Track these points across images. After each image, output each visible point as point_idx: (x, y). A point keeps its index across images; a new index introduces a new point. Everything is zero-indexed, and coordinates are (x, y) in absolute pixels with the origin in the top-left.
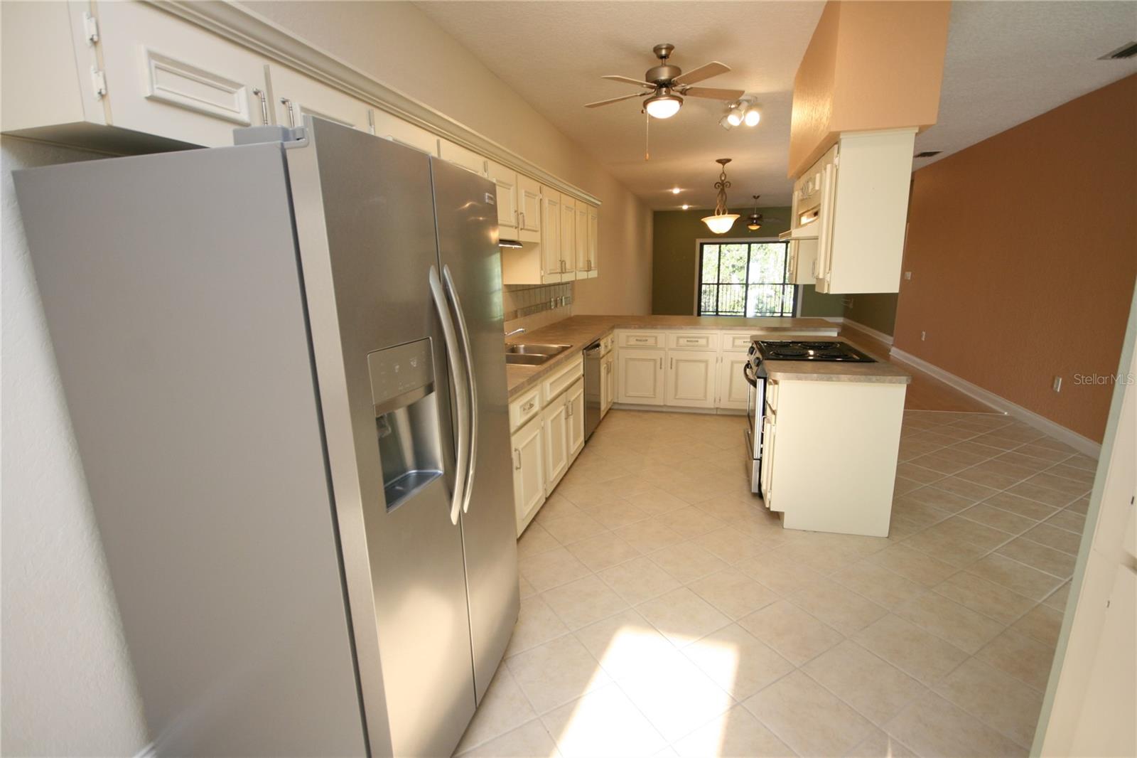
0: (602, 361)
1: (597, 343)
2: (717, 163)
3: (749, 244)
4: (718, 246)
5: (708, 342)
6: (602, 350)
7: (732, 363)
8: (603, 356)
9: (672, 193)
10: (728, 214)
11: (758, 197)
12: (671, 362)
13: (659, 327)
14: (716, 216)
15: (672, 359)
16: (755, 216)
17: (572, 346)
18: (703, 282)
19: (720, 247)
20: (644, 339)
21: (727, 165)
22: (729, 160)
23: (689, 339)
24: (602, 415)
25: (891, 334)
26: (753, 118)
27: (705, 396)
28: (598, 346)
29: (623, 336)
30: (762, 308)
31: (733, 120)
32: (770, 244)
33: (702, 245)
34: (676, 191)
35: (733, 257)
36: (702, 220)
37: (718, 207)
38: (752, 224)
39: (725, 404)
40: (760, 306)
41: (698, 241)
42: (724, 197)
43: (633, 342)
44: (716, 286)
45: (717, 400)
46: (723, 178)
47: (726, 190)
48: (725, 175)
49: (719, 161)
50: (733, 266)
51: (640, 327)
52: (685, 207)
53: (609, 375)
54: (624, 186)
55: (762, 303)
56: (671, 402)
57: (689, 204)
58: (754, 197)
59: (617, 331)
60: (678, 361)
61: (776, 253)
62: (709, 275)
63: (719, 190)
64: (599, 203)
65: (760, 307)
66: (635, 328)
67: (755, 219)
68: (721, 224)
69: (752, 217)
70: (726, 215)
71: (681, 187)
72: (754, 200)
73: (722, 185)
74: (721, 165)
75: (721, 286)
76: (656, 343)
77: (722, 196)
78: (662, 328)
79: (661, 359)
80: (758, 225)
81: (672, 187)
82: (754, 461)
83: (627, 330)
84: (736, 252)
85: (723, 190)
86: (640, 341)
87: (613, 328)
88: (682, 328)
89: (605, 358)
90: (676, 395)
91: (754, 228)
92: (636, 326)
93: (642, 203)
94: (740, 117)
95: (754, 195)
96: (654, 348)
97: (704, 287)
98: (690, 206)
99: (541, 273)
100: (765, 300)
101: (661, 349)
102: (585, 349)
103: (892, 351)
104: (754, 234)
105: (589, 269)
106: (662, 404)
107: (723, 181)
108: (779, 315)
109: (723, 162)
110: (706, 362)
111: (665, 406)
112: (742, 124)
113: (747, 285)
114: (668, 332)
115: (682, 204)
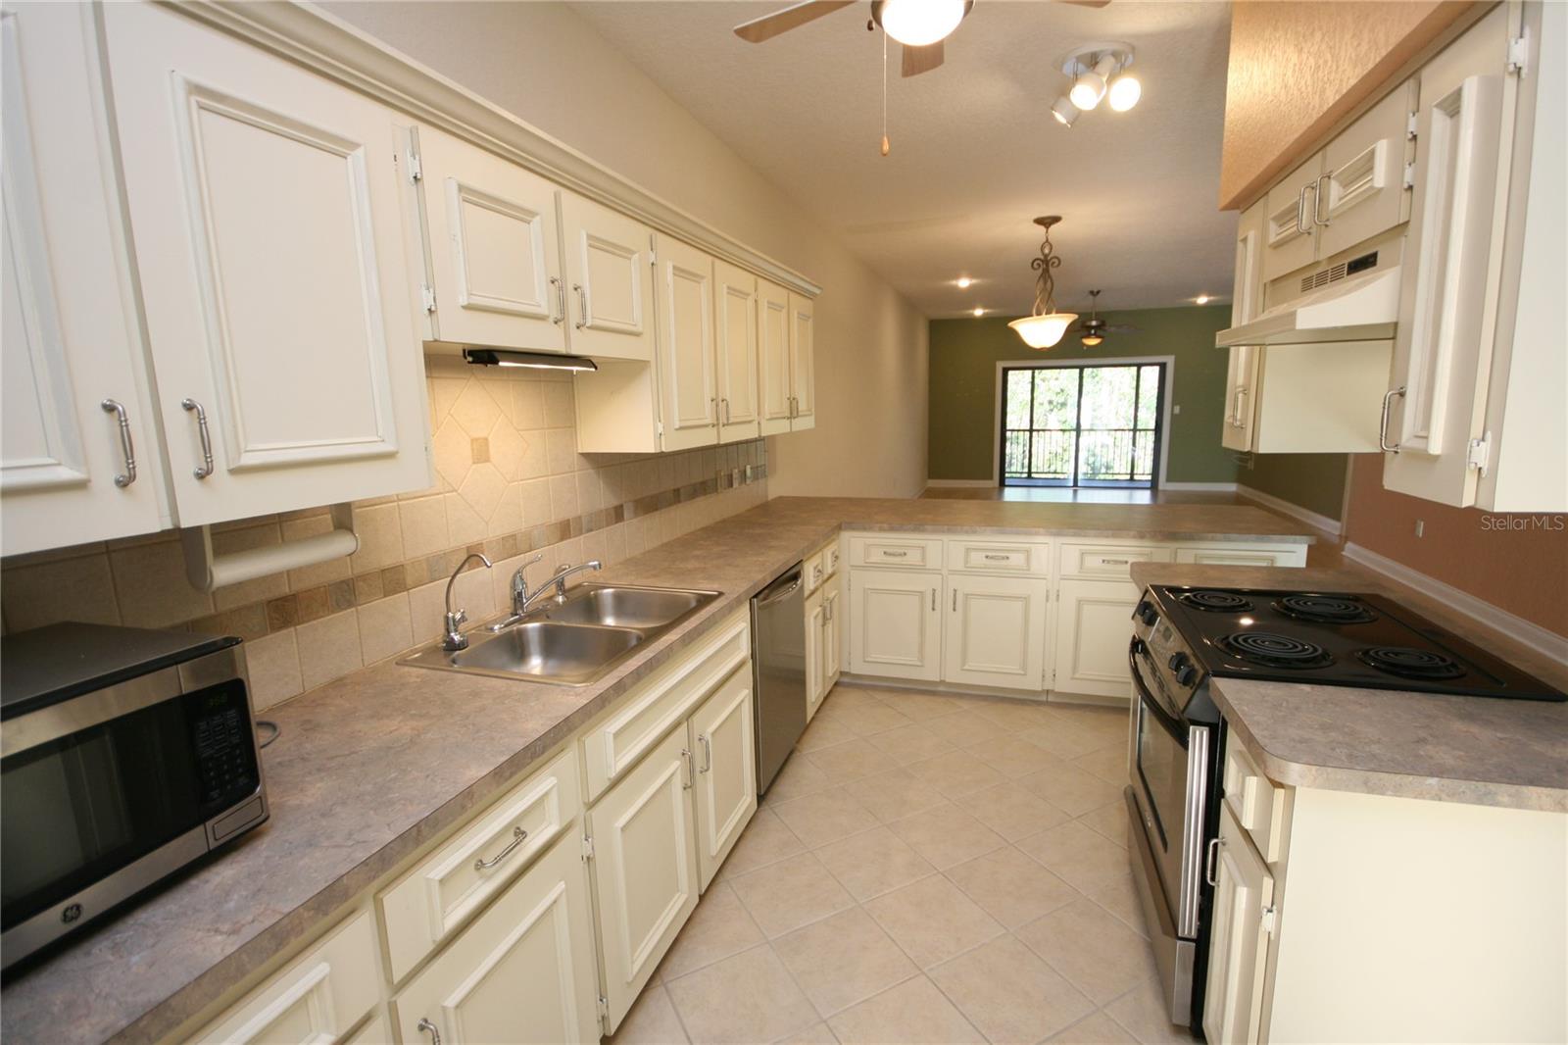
0: (808, 604)
1: (794, 571)
2: (1036, 225)
3: (1081, 368)
4: (1030, 372)
5: (1028, 560)
6: (809, 579)
7: (1080, 603)
8: (813, 593)
9: (956, 288)
10: (1057, 313)
11: (1098, 292)
12: (955, 595)
13: (929, 527)
14: (1035, 317)
15: (955, 591)
16: (1094, 323)
17: (721, 594)
18: (1008, 428)
19: (1033, 373)
20: (902, 551)
21: (1054, 227)
22: (1056, 219)
23: (990, 554)
24: (810, 712)
25: (1337, 517)
26: (1126, 94)
27: (1024, 666)
28: (796, 577)
29: (858, 546)
30: (1094, 463)
31: (1084, 96)
32: (1104, 369)
33: (1005, 371)
34: (964, 283)
35: (1049, 389)
36: (1010, 324)
37: (1038, 300)
38: (1089, 336)
39: (1064, 685)
40: (1091, 460)
41: (1000, 365)
42: (1049, 283)
43: (877, 557)
44: (1028, 433)
45: (1049, 675)
46: (1047, 251)
47: (1052, 270)
48: (1051, 246)
49: (1039, 221)
50: (1050, 402)
51: (892, 529)
52: (978, 312)
53: (829, 626)
54: (876, 274)
55: (1094, 455)
56: (954, 676)
57: (985, 307)
58: (1092, 293)
59: (846, 536)
60: (967, 596)
61: (1111, 383)
62: (1016, 418)
63: (1041, 270)
64: (818, 291)
65: (1090, 462)
66: (881, 530)
67: (1093, 327)
68: (1042, 330)
69: (1088, 324)
70: (1053, 315)
71: (971, 276)
72: (1091, 297)
73: (1045, 264)
74: (1041, 229)
75: (1034, 433)
76: (924, 558)
77: (1045, 283)
78: (934, 532)
79: (934, 590)
80: (1098, 337)
81: (957, 277)
82: (1179, 943)
83: (865, 534)
84: (1058, 381)
85: (1046, 271)
86: (891, 554)
87: (839, 528)
88: (975, 532)
89: (818, 593)
90: (964, 661)
91: (1092, 342)
92: (885, 526)
93: (909, 305)
94: (1100, 88)
95: (1091, 289)
96: (920, 569)
97: (1008, 434)
98: (986, 311)
99: (655, 428)
100: (1098, 451)
101: (936, 571)
102: (756, 596)
103: (1346, 549)
104: (1092, 352)
105: (793, 414)
106: (938, 680)
107: (1046, 256)
108: (1128, 477)
109: (1046, 222)
110: (1026, 600)
111: (942, 682)
112: (1102, 109)
113: (1078, 430)
114: (946, 538)
115: (974, 307)
